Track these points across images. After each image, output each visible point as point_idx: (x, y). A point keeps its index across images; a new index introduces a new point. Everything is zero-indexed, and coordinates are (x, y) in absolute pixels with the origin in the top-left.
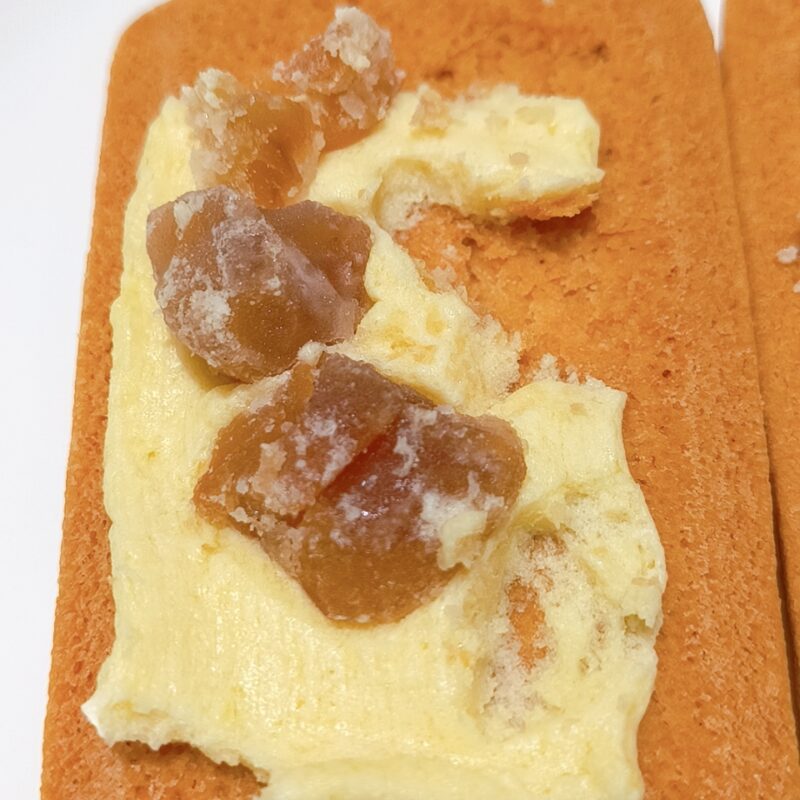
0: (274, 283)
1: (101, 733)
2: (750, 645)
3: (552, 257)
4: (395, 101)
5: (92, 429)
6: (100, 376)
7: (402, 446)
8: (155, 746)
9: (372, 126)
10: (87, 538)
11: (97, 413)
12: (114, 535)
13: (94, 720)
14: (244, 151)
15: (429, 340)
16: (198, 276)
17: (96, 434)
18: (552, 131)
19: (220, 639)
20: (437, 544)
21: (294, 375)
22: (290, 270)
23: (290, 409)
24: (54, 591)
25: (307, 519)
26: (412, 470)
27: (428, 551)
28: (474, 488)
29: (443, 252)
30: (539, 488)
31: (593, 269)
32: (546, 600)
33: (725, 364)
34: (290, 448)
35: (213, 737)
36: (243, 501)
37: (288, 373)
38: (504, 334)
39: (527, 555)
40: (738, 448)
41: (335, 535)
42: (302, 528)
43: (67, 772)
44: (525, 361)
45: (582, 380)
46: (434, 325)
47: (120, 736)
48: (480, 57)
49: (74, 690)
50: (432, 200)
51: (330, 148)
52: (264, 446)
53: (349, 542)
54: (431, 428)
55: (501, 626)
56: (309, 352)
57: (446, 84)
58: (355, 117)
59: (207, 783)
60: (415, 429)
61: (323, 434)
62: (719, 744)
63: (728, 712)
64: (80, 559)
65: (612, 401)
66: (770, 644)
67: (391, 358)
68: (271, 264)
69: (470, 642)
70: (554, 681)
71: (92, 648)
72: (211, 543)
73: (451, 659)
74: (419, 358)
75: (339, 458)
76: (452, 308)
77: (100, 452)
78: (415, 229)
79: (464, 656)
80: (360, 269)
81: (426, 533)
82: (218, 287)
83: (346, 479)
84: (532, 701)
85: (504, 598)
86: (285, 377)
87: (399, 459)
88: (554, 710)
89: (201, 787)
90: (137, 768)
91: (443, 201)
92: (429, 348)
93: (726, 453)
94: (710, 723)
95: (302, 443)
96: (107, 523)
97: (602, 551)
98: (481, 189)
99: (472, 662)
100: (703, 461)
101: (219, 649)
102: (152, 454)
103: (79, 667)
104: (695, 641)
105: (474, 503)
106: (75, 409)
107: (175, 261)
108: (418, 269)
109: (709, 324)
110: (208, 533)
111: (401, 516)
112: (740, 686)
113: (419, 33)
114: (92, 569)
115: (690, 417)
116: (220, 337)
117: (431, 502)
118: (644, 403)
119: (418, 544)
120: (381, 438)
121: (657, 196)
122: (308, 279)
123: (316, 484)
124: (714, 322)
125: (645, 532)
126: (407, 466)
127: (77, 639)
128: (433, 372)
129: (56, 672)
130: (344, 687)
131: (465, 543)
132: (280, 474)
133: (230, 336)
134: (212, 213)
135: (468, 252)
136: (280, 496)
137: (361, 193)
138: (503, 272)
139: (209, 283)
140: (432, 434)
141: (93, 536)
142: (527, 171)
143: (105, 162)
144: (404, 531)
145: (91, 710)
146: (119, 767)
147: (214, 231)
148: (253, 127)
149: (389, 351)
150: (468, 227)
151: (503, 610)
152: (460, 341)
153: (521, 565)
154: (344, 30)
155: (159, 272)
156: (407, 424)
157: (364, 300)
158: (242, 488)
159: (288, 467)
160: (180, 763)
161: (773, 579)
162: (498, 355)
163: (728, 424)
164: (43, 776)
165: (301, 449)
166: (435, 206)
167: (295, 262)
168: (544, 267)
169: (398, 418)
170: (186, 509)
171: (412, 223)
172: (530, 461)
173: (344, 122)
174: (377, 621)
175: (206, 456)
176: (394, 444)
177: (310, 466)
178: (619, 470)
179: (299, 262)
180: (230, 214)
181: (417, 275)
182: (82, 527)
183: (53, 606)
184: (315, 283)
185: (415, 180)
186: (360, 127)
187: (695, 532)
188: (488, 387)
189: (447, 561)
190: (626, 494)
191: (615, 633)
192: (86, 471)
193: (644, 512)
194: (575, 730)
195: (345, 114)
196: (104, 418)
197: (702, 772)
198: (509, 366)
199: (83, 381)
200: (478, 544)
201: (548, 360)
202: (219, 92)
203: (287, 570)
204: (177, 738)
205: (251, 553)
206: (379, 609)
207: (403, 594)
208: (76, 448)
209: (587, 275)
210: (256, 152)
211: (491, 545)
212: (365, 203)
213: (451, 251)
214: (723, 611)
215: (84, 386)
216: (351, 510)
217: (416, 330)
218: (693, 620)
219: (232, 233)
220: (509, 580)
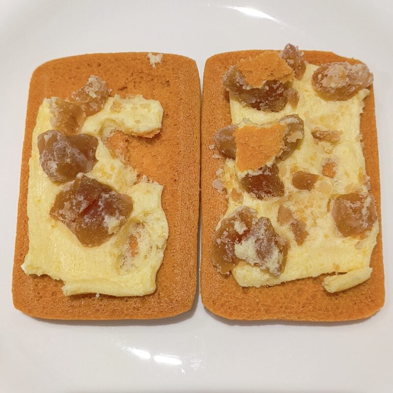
0: (68, 160)
1: (25, 272)
2: (188, 252)
3: (149, 146)
4: (107, 101)
5: (24, 192)
6: (27, 177)
7: (100, 203)
8: (39, 275)
9: (100, 109)
10: (23, 221)
11: (26, 188)
12: (30, 223)
13: (23, 269)
14: (63, 120)
15: (111, 173)
16: (50, 156)
17: (26, 193)
18: (149, 111)
19: (55, 249)
20: (107, 228)
21: (75, 182)
22: (74, 155)
23: (74, 192)
24: (15, 235)
25: (76, 221)
26: (103, 209)
27: (105, 229)
28: (118, 214)
29: (120, 144)
30: (137, 213)
31: (160, 150)
32: (138, 240)
33: (190, 178)
34: (72, 203)
35: (53, 273)
36: (61, 215)
37: (74, 181)
38: (133, 169)
39: (135, 228)
40: (191, 201)
41: (82, 225)
42: (75, 223)
43: (19, 281)
44: (139, 176)
45: (153, 182)
46: (113, 168)
47: (30, 273)
48: (135, 82)
49: (20, 261)
50: (117, 129)
51: (87, 116)
52: (65, 203)
53: (86, 227)
54: (107, 199)
55: (127, 246)
56: (80, 175)
57: (123, 92)
58: (94, 108)
59: (53, 284)
60: (103, 199)
61: (80, 200)
62: (177, 276)
63: (180, 268)
64: (22, 227)
65: (159, 188)
66: (192, 252)
67: (101, 177)
68: (68, 155)
69: (116, 251)
70: (138, 261)
71: (25, 250)
72: (54, 225)
73: (111, 255)
74: (108, 178)
75: (84, 206)
76: (118, 163)
77: (27, 198)
78: (112, 137)
79: (114, 255)
80: (94, 151)
81: (105, 225)
82: (54, 160)
83: (86, 211)
84: (133, 265)
85: (128, 239)
86: (73, 182)
87: (99, 207)
88: (137, 268)
89: (51, 285)
90: (36, 280)
91: (120, 130)
92: (111, 175)
93: (188, 203)
94: (176, 271)
95: (74, 202)
96: (28, 219)
97: (152, 229)
98: (128, 129)
99: (117, 256)
100: (182, 204)
101: (55, 252)
102: (39, 201)
103: (21, 255)
104: (174, 251)
105: (117, 218)
106: (20, 187)
107: (44, 151)
108: (110, 152)
109: (188, 167)
110: (53, 221)
111: (100, 221)
112: (184, 263)
113: (117, 76)
114: (25, 230)
115: (180, 193)
116: (55, 174)
117: (106, 217)
118: (168, 189)
119: (103, 228)
120: (95, 200)
121: (178, 129)
122: (79, 156)
123: (78, 213)
124: (189, 166)
125: (164, 223)
126: (101, 208)
127: (21, 248)
128: (111, 181)
129: (16, 256)
130: (85, 262)
131: (114, 228)
132: (69, 210)
133: (57, 173)
134: (54, 139)
135: (126, 144)
136: (69, 215)
137: (95, 130)
138: (136, 149)
139: (52, 159)
140: (108, 200)
141: (25, 221)
142: (140, 125)
143: (28, 114)
144: (100, 225)
145: (23, 267)
146: (31, 279)
147: (54, 144)
148: (65, 113)
149: (101, 175)
150: (127, 137)
151: (128, 242)
152: (119, 173)
153: (133, 231)
154: (91, 85)
155: (41, 153)
156: (101, 197)
157: (95, 160)
158: (60, 212)
159: (71, 208)
160: (46, 279)
161: (195, 235)
162: (131, 175)
163: (189, 195)
164: (13, 281)
165: (74, 204)
166: (118, 130)
167: (75, 152)
168: (147, 148)
169: (100, 195)
170: (48, 216)
171: (112, 135)
172: (135, 206)
173: (91, 109)
174: (94, 245)
175: (53, 202)
176: (98, 202)
177: (76, 208)
178: (158, 207)
179: (76, 151)
180: (58, 139)
181: (109, 153)
182: (22, 219)
183: (15, 239)
184: (81, 157)
185: (112, 124)
186: (96, 110)
187: (177, 223)
188: (128, 184)
189: (110, 232)
190: (160, 214)
191: (154, 249)
192: (23, 204)
193: (165, 219)
194: (140, 273)
195: (92, 108)
196: (27, 189)
197: (172, 283)
198: (134, 178)
199: (22, 179)
200: (118, 228)
201: (144, 176)
202: (56, 103)
203: (73, 232)
204: (44, 273)
205: (64, 227)
206: (94, 243)
207: (100, 240)
208: (21, 197)
209: (158, 151)
210: (66, 120)
211: (123, 227)
212: (96, 133)
213: (121, 144)
214: (182, 243)
215: (23, 180)
216: (87, 219)
217: (108, 169)
218: (174, 246)
219: (58, 146)
220: (130, 235)
